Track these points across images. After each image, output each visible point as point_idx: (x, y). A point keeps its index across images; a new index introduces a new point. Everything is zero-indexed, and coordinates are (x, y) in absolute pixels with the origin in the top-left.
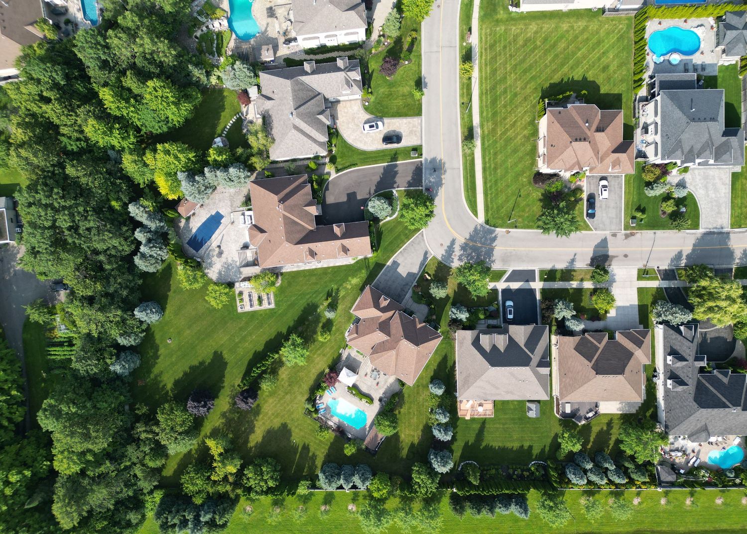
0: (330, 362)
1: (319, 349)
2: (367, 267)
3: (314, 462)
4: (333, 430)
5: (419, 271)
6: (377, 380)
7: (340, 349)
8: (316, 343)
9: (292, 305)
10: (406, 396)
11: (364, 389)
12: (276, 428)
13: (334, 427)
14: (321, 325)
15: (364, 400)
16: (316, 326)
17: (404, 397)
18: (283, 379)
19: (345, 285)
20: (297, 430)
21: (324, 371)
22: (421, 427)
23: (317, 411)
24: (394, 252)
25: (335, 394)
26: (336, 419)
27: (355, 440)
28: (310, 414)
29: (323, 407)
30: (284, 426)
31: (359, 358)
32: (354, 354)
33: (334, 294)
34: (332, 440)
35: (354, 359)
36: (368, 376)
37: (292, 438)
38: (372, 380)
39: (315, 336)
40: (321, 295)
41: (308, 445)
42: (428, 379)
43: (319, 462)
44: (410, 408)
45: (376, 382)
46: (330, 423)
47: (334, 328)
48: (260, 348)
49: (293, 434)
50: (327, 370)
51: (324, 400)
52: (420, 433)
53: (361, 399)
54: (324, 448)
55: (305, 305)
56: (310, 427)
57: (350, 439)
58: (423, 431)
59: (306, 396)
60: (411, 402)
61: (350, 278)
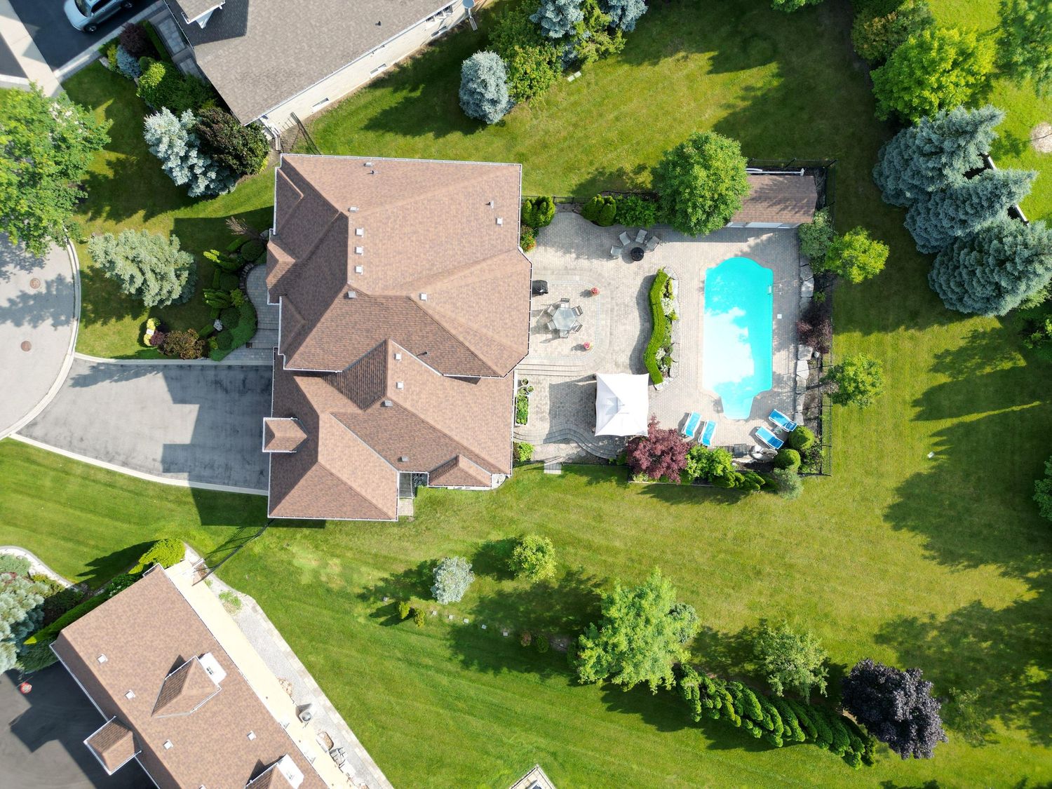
0: (609, 487)
1: (589, 547)
2: (236, 544)
3: (962, 354)
4: (823, 350)
5: (154, 368)
6: (577, 301)
7: (548, 480)
8: (575, 568)
9: (499, 714)
10: (575, 180)
11: (632, 327)
12: (922, 539)
13: (807, 352)
14: (508, 586)
15: (668, 307)
16: (521, 596)
17: (582, 187)
18: (751, 607)
19: (336, 585)
20: (889, 467)
21: (649, 490)
22: (646, 71)
23: (791, 440)
24: (138, 489)
25: (702, 411)
26: (781, 362)
27: (813, 262)
28: (815, 455)
29: (764, 426)
30: (898, 516)
31: (540, 402)
32: (537, 427)
33: (387, 601)
34: (857, 335)
35: (554, 414)
36: (581, 338)
37: (924, 468)
38: (585, 320)
39: (556, 585)
40: (413, 639)
41: (916, 403)
42: (481, 136)
43: (953, 336)
44: (608, 144)
45: (585, 303)
46: (804, 371)
47: (496, 536)
48: (694, 739)
49: (909, 473)
50: (641, 481)
51: (741, 437)
52: (667, 64)
53: (670, 319)
54: (895, 347)
55: (472, 673)
56: (855, 429)
57: (817, 280)
58: (655, 58)
59: (763, 499)
60: (587, 152)
61: (306, 579)
